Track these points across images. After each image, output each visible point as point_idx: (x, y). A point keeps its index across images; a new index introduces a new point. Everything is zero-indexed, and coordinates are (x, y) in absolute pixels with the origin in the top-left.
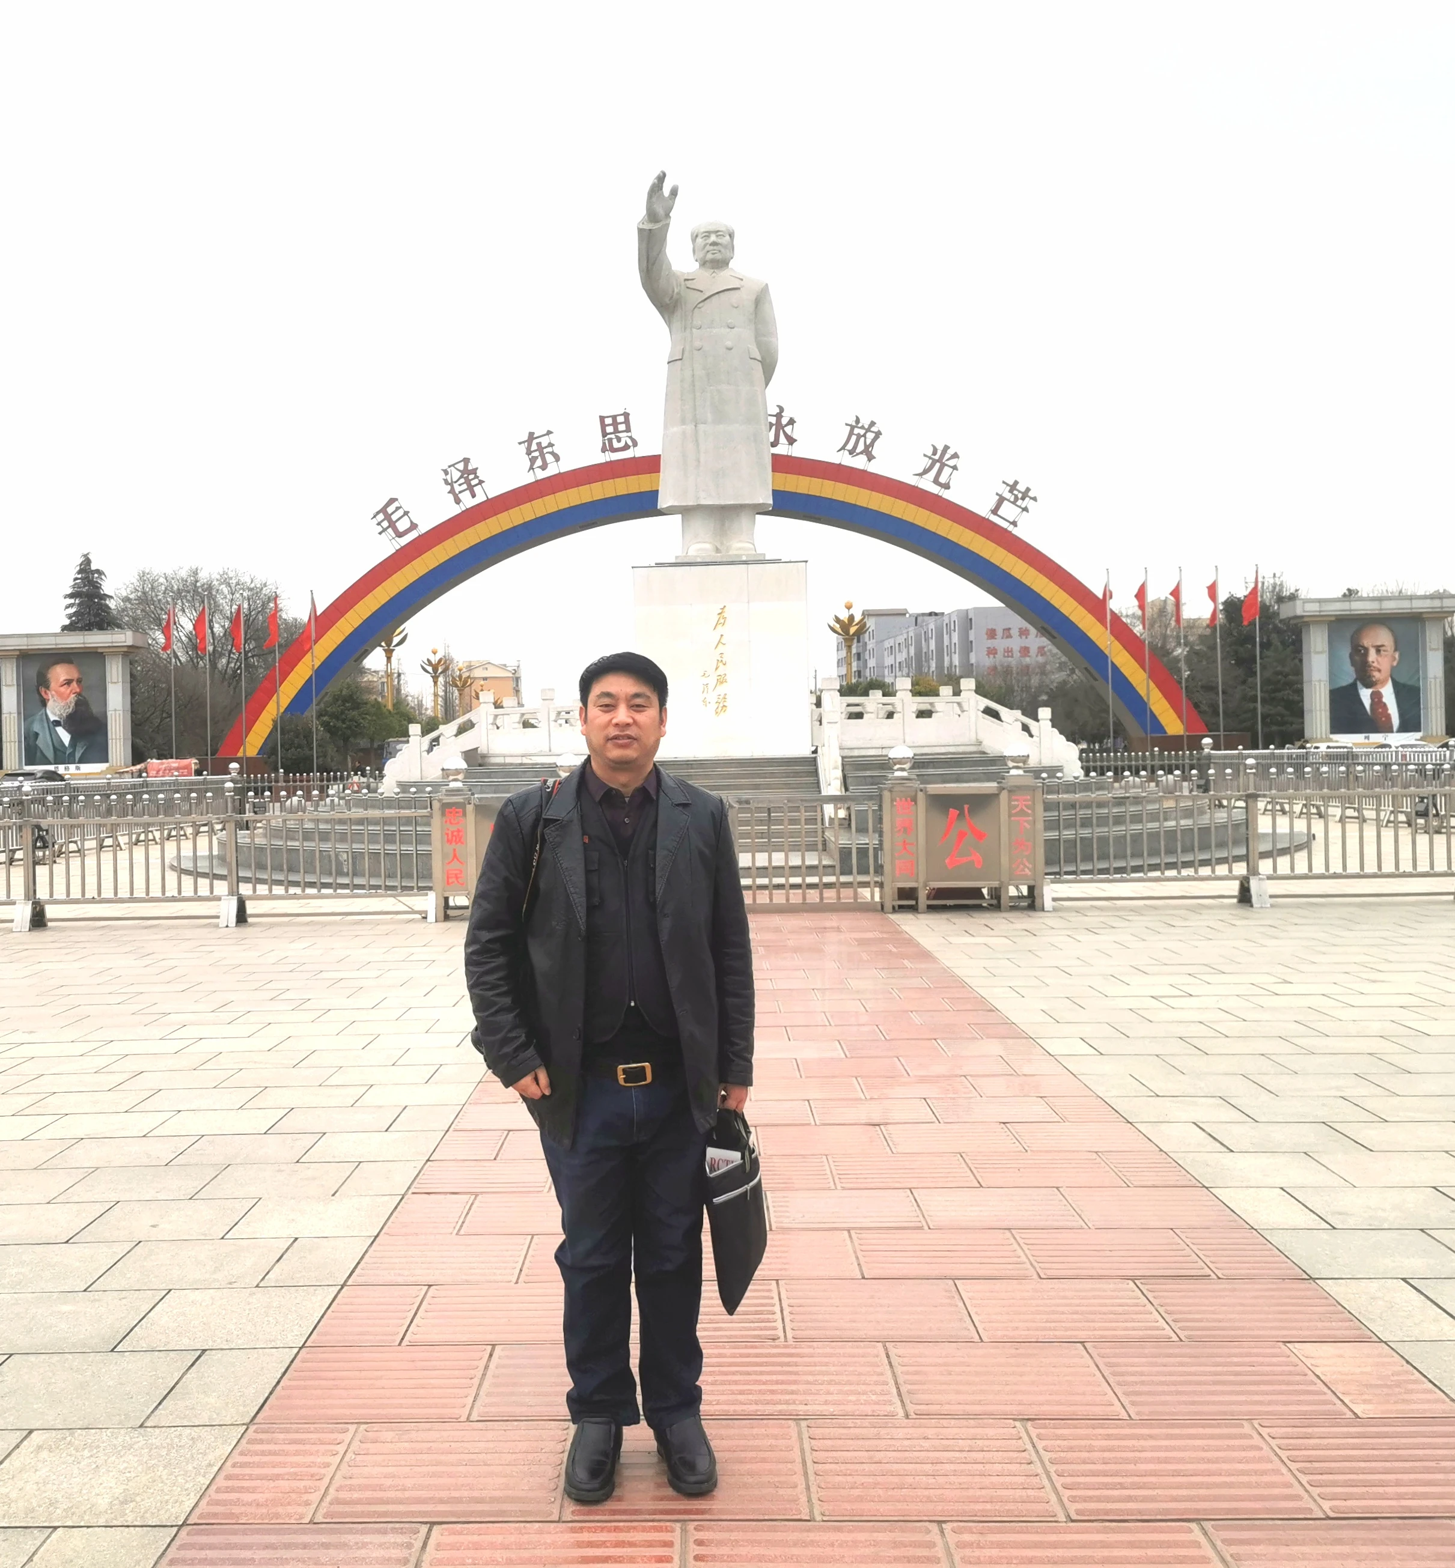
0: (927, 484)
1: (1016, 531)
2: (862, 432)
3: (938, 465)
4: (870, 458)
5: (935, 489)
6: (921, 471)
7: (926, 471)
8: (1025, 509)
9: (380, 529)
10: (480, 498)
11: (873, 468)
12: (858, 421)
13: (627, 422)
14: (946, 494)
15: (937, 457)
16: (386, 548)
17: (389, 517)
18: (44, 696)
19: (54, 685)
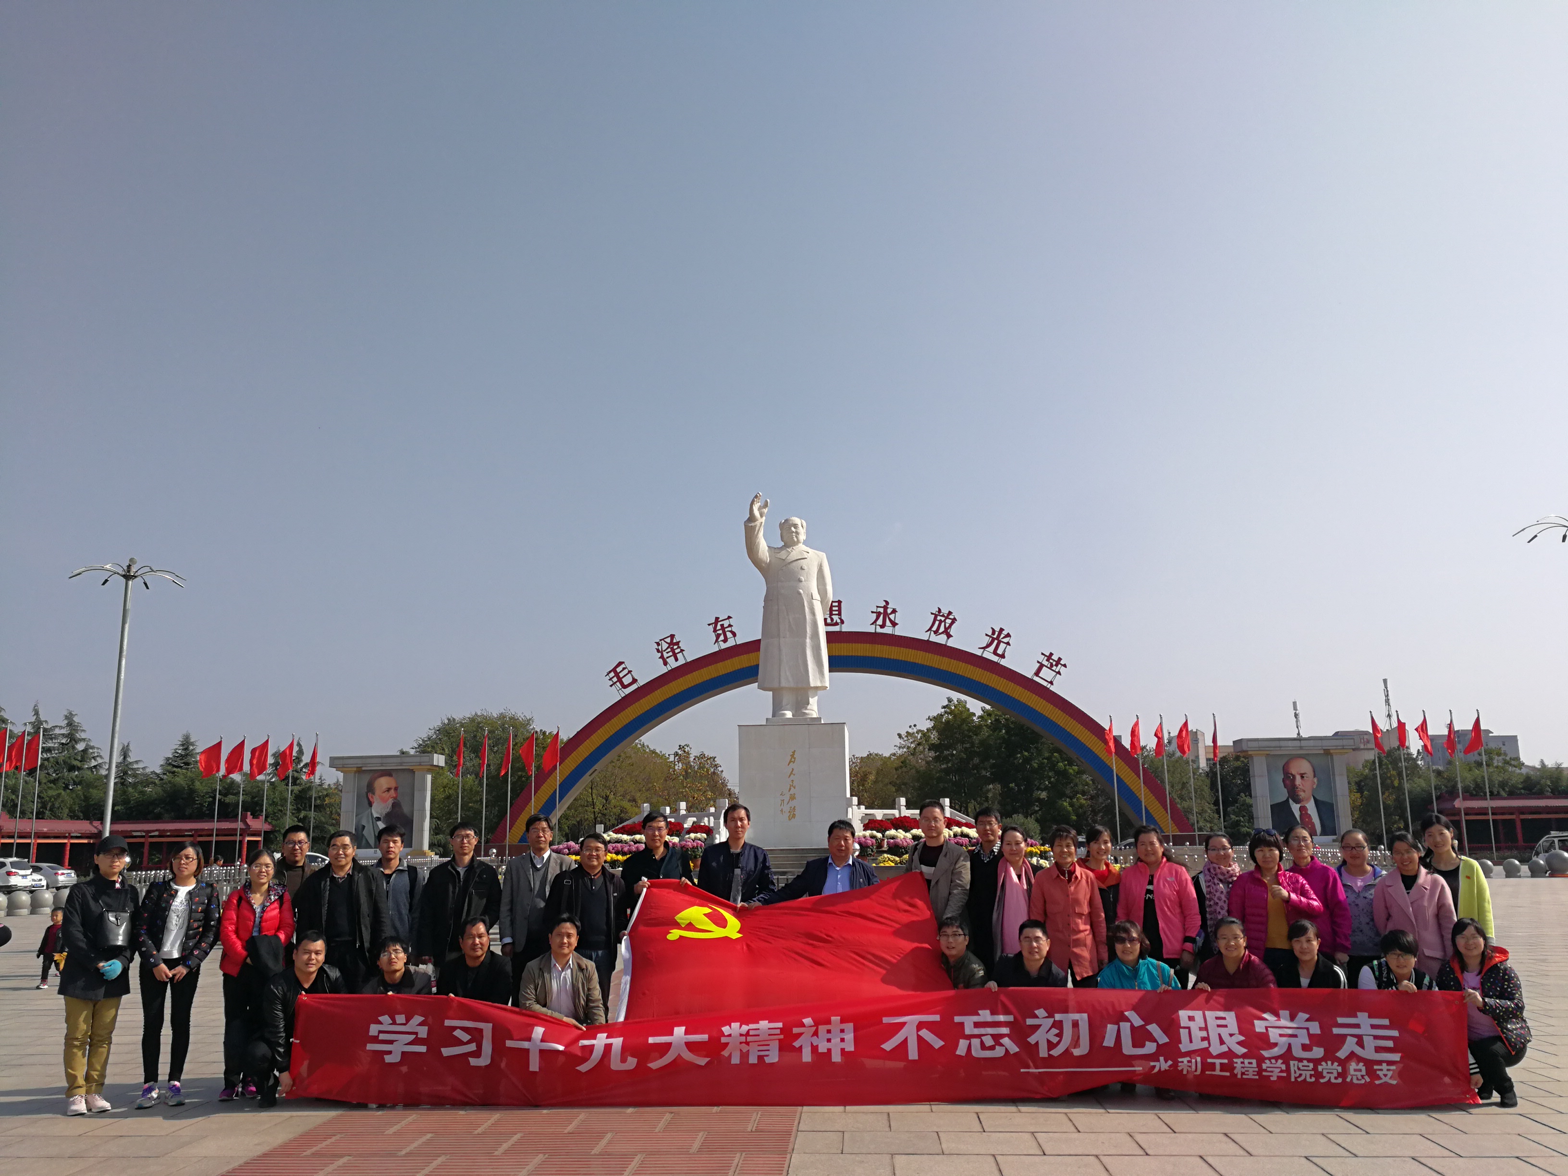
0: (989, 655)
1: (1052, 688)
2: (943, 619)
3: (996, 642)
4: (949, 636)
5: (995, 659)
6: (985, 645)
7: (988, 646)
8: (1059, 673)
9: (611, 683)
10: (681, 661)
12: (940, 611)
14: (1003, 662)
15: (995, 636)
16: (615, 695)
17: (616, 674)
18: (371, 799)
19: (378, 792)
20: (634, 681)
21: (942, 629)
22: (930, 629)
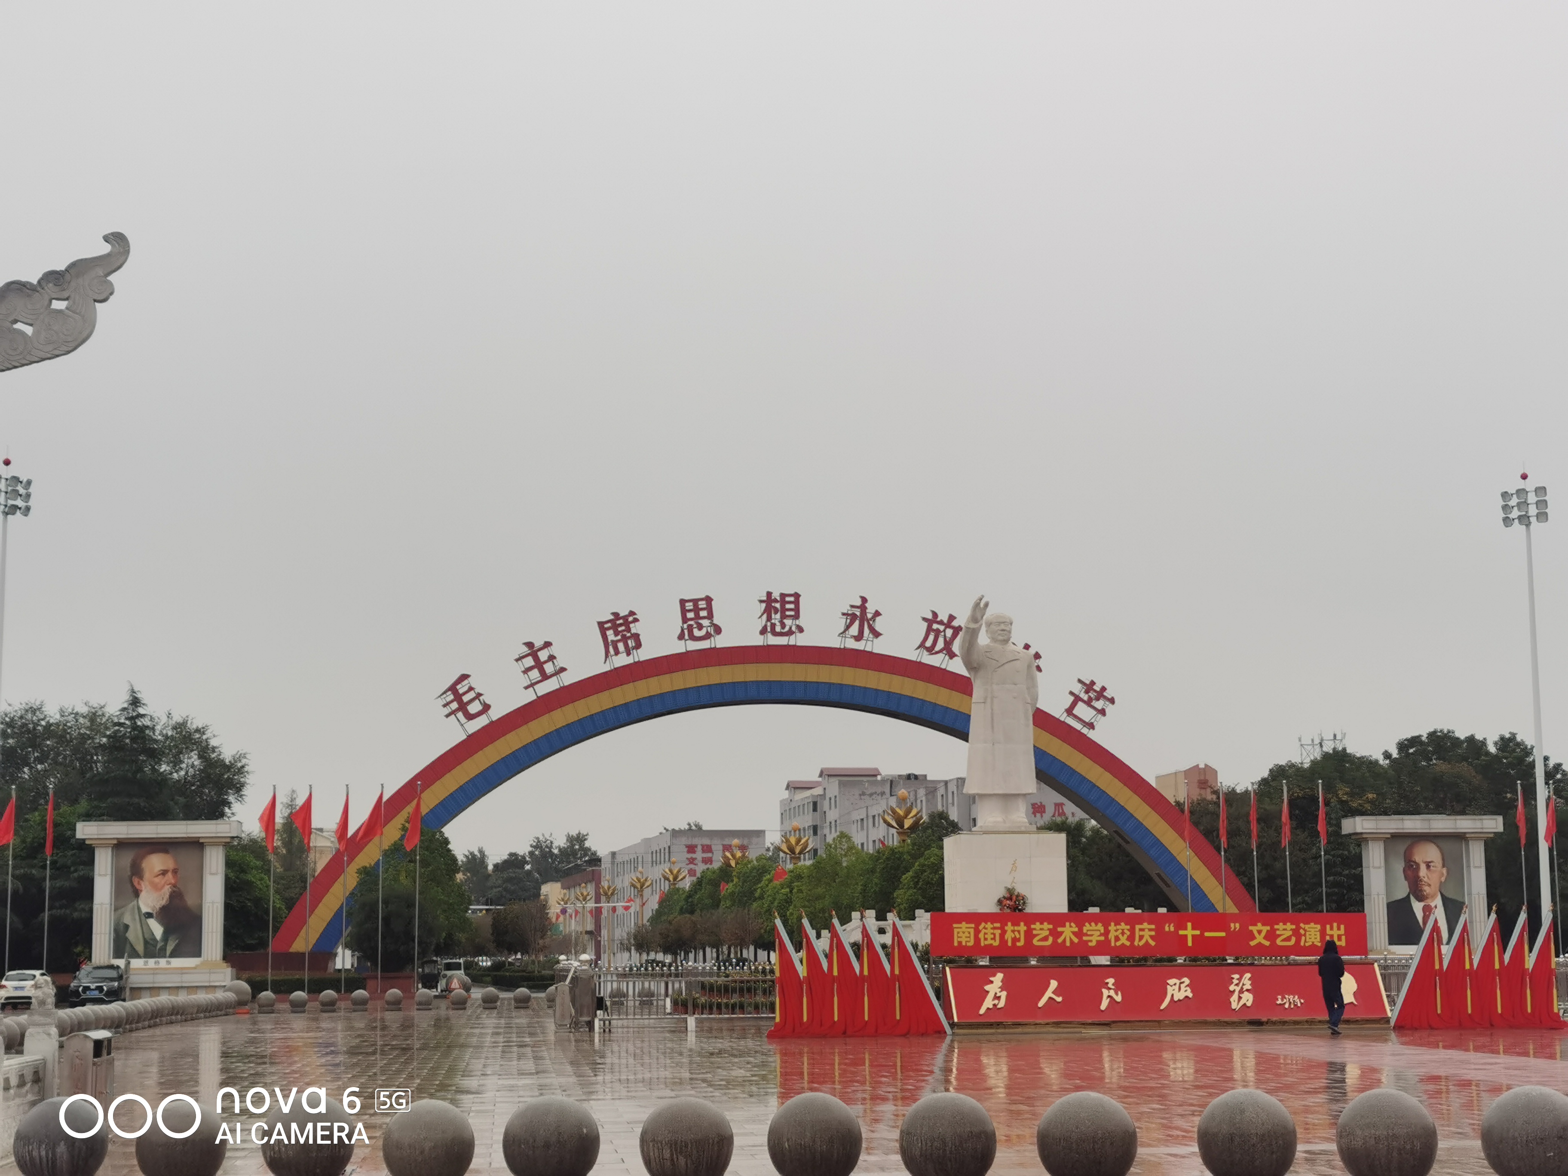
8: (1103, 712)
9: (447, 710)
11: (953, 667)
12: (935, 615)
13: (709, 609)
18: (138, 887)
19: (147, 875)
20: (486, 708)
21: (940, 644)
22: (922, 645)
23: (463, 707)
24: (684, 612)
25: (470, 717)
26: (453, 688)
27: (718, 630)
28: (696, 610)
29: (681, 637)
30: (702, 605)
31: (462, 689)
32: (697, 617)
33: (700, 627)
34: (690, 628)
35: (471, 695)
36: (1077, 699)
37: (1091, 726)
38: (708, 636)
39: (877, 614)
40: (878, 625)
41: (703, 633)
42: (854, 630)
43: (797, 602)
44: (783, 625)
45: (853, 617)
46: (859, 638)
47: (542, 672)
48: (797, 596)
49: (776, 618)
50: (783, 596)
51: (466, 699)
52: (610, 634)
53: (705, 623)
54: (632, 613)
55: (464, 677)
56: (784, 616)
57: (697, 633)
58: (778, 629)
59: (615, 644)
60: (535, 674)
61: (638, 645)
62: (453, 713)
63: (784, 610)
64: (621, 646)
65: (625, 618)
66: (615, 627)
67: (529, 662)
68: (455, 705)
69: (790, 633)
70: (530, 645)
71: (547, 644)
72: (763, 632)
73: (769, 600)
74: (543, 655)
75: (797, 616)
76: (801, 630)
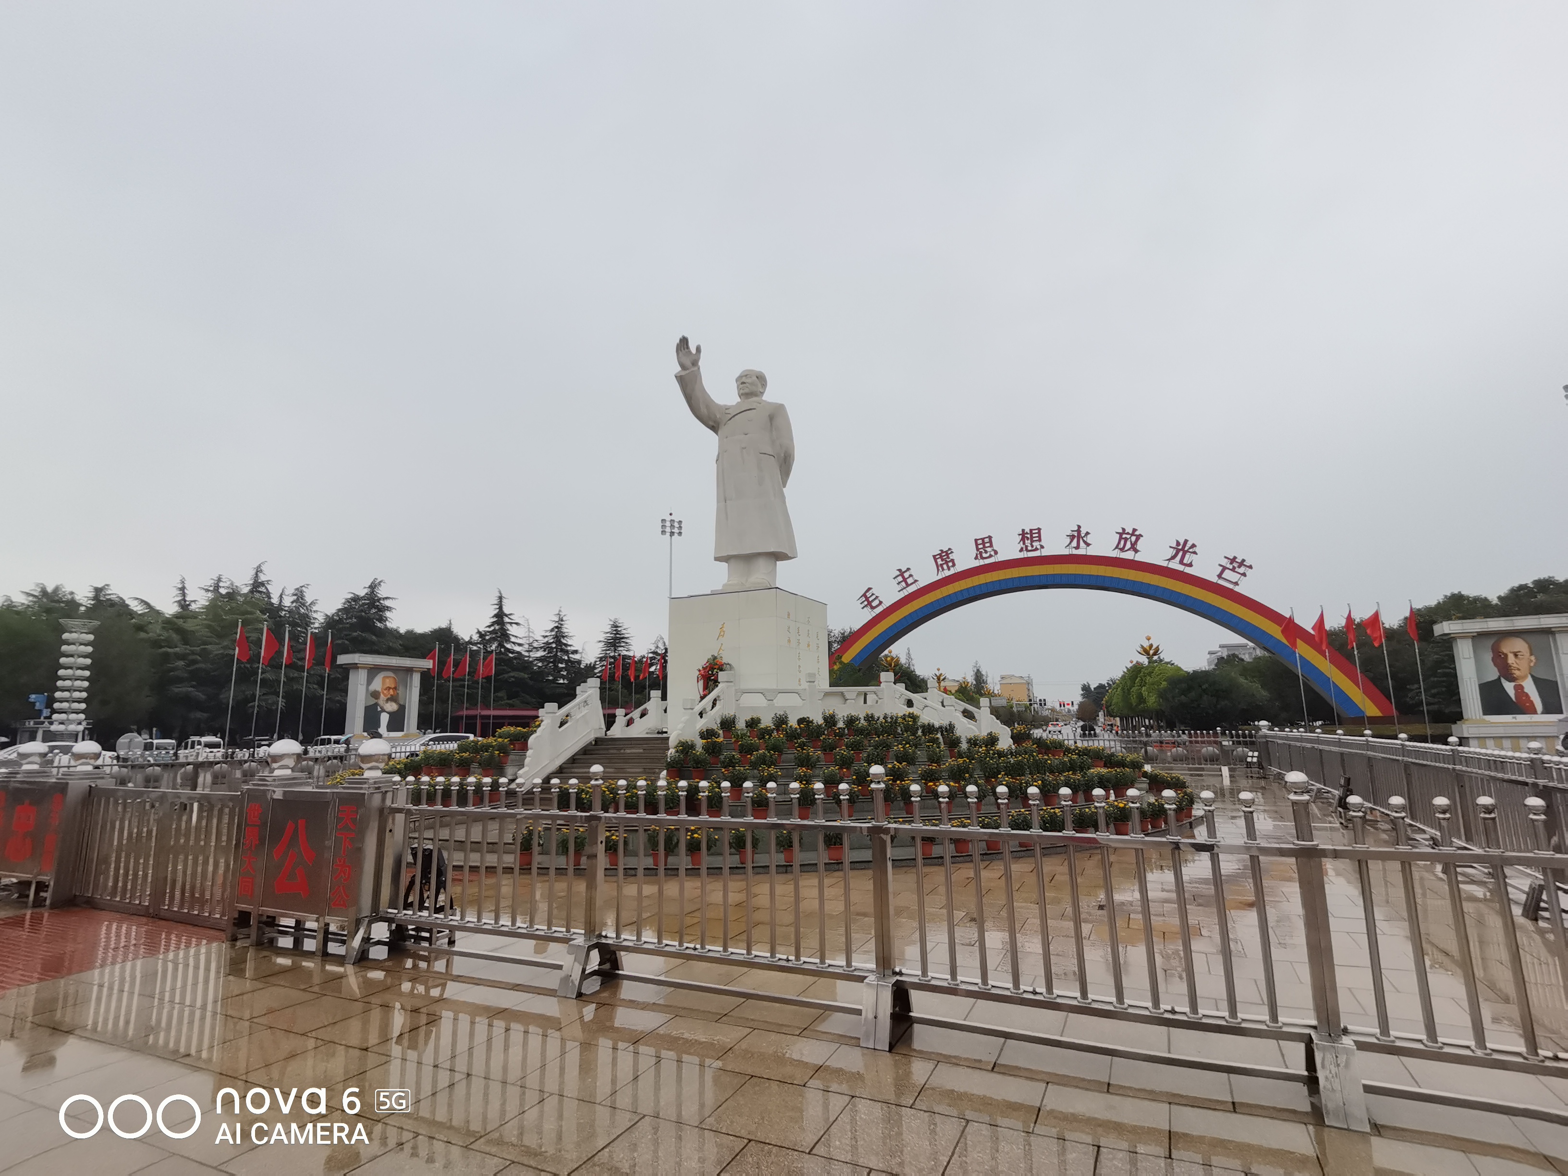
0: (1175, 565)
1: (1237, 589)
2: (1128, 536)
3: (1181, 554)
4: (1136, 551)
5: (1181, 568)
6: (1169, 557)
7: (1173, 558)
8: (1244, 575)
9: (863, 605)
10: (913, 589)
11: (1139, 557)
12: (1124, 530)
13: (991, 542)
14: (1188, 570)
15: (1180, 547)
16: (868, 615)
17: (867, 599)
20: (881, 603)
21: (1128, 545)
22: (1117, 547)
23: (870, 603)
24: (977, 545)
25: (873, 608)
26: (864, 595)
27: (996, 552)
28: (984, 543)
29: (976, 558)
30: (987, 540)
31: (868, 595)
32: (984, 547)
33: (986, 552)
34: (981, 553)
35: (874, 597)
36: (1224, 568)
37: (1236, 584)
38: (991, 556)
39: (1087, 533)
40: (1089, 539)
41: (988, 555)
42: (1074, 543)
43: (1039, 533)
44: (1032, 546)
45: (1072, 537)
46: (1078, 547)
47: (906, 583)
48: (1039, 529)
49: (1028, 542)
50: (1031, 530)
51: (870, 599)
52: (940, 561)
53: (989, 549)
54: (950, 549)
55: (870, 589)
56: (1032, 541)
57: (984, 555)
58: (1030, 548)
59: (942, 565)
60: (903, 584)
61: (954, 565)
62: (866, 606)
63: (1032, 537)
64: (945, 567)
65: (946, 552)
66: (941, 557)
67: (900, 579)
68: (866, 603)
69: (1036, 549)
70: (900, 570)
71: (908, 569)
72: (1021, 550)
73: (1023, 534)
74: (906, 575)
75: (1040, 540)
76: (1042, 547)
